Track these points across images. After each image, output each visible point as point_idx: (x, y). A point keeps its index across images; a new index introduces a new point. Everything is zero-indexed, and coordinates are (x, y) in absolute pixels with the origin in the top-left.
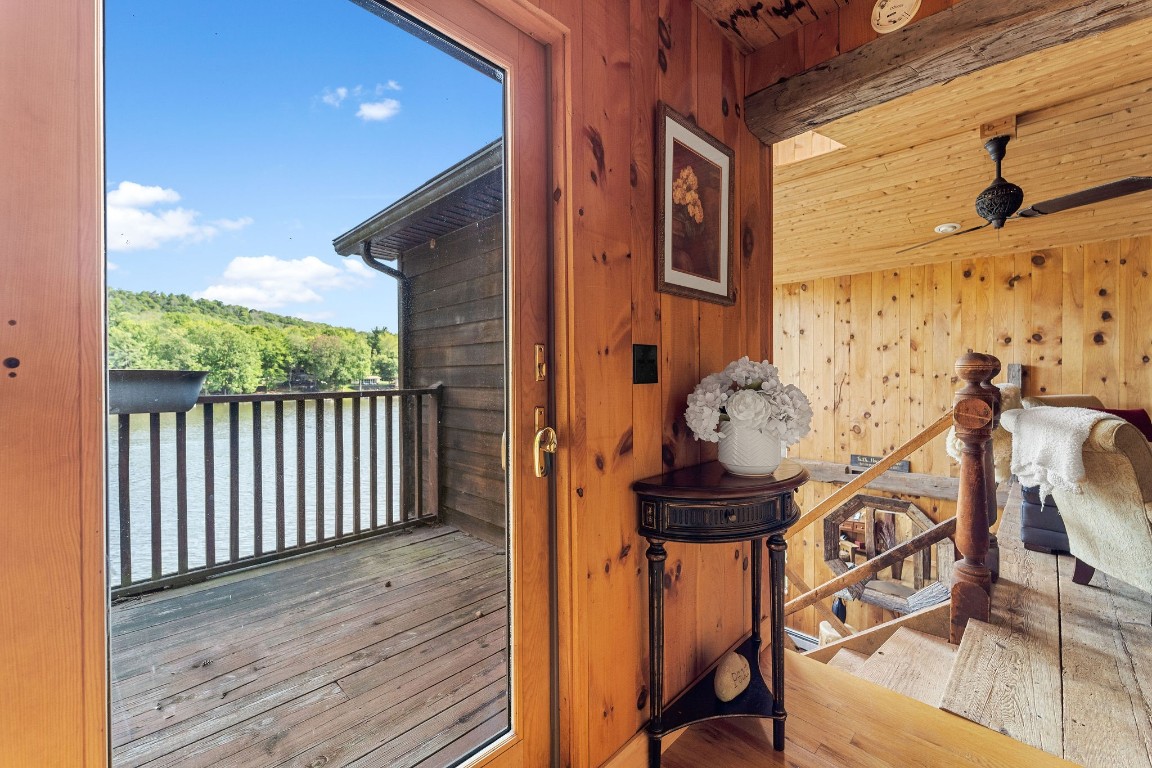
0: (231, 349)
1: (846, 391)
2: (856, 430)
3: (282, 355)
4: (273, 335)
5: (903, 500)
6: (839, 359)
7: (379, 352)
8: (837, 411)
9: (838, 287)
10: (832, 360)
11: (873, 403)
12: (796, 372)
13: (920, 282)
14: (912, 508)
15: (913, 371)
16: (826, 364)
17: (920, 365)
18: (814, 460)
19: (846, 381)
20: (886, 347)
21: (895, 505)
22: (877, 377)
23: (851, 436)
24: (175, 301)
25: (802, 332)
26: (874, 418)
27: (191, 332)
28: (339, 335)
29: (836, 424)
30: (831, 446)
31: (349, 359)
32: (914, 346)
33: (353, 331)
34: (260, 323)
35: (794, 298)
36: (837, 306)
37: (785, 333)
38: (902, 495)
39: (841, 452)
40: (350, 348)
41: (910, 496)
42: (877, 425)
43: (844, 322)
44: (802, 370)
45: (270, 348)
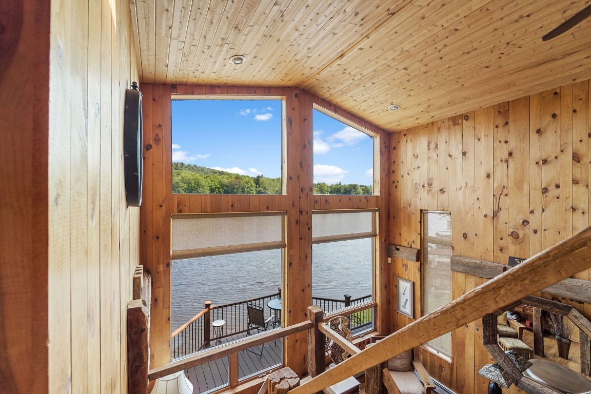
0: (198, 186)
1: (504, 202)
2: (514, 235)
3: (218, 188)
4: (215, 179)
5: (563, 303)
6: (498, 175)
7: (259, 187)
8: (496, 218)
9: (497, 113)
10: (491, 175)
11: (532, 212)
12: (459, 186)
13: (583, 97)
14: (574, 312)
15: (575, 182)
16: (485, 179)
17: (584, 176)
18: (475, 258)
19: (505, 192)
20: (545, 162)
21: (555, 307)
22: (535, 189)
23: (510, 241)
24: (179, 165)
25: (464, 154)
26: (533, 225)
27: (183, 178)
28: (243, 179)
29: (495, 229)
30: (491, 248)
31: (246, 190)
32: (576, 158)
33: (249, 177)
34: (210, 174)
35: (457, 127)
36: (496, 129)
37: (450, 156)
38: (563, 298)
39: (500, 254)
40: (246, 185)
41: (572, 300)
42: (535, 232)
43: (503, 142)
44: (464, 185)
45: (213, 184)
